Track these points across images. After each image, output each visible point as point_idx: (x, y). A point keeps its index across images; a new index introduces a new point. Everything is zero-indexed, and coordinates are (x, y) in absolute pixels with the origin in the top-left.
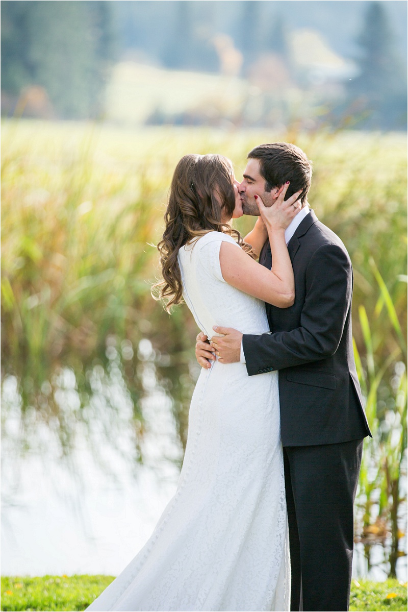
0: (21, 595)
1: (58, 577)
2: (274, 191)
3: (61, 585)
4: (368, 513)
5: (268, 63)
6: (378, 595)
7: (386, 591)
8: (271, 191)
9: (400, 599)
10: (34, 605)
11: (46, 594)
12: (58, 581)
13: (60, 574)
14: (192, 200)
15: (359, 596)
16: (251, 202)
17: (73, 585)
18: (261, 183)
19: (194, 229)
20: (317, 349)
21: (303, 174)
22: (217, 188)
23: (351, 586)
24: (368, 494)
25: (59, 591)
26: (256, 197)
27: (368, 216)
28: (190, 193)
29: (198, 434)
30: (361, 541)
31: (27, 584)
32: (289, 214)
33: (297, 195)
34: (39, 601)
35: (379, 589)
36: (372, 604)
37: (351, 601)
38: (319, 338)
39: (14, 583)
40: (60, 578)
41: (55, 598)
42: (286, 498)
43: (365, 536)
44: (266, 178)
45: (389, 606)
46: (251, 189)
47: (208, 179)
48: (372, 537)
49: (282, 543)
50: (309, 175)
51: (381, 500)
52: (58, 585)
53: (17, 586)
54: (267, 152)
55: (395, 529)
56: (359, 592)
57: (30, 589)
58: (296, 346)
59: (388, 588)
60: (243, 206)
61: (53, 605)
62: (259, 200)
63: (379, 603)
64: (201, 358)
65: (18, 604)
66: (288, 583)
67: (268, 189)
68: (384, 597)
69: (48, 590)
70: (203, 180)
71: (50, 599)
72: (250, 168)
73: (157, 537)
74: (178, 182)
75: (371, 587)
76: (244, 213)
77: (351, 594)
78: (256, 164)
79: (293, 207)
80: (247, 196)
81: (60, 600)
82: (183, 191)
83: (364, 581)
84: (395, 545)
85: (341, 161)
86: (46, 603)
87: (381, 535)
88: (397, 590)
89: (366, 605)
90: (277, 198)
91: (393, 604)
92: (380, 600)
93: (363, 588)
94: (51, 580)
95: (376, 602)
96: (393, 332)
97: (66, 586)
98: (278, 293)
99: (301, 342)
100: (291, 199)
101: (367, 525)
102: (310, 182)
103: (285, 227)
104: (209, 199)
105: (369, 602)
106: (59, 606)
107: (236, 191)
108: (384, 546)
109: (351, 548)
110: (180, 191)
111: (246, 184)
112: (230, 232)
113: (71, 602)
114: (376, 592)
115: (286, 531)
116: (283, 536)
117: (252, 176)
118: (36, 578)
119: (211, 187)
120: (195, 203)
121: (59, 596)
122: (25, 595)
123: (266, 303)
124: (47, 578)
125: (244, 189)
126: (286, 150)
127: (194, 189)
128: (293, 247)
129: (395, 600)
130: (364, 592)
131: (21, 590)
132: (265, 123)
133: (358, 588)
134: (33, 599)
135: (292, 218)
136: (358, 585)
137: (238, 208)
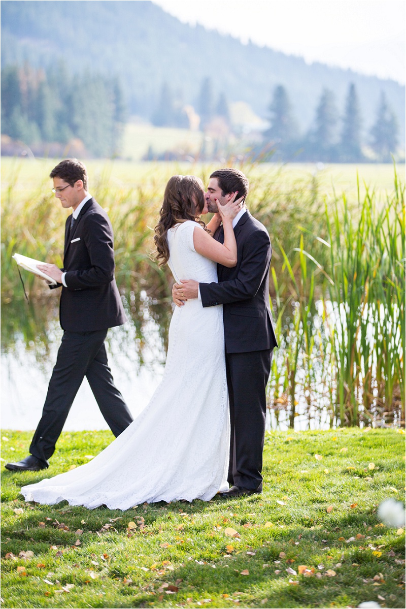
0: (69, 442)
1: (91, 432)
2: (227, 196)
3: (93, 436)
4: (277, 391)
5: (217, 122)
6: (282, 439)
7: (286, 436)
8: (226, 196)
9: (294, 441)
10: (77, 447)
11: (84, 441)
12: (91, 434)
13: (92, 429)
14: (178, 201)
15: (271, 440)
16: (213, 204)
17: (100, 436)
18: (219, 192)
19: (178, 218)
20: (244, 292)
21: (244, 186)
22: (194, 195)
23: (265, 434)
24: (277, 380)
25: (92, 439)
26: (216, 200)
27: (275, 212)
28: (178, 197)
29: (174, 345)
30: (273, 408)
31: (73, 436)
32: (236, 210)
33: (241, 199)
34: (80, 445)
35: (283, 435)
36: (278, 444)
37: (265, 443)
38: (246, 285)
39: (65, 435)
40: (93, 432)
41: (89, 444)
42: (227, 383)
43: (275, 404)
44: (222, 189)
45: (288, 445)
46: (213, 196)
47: (188, 189)
48: (279, 405)
49: (225, 410)
50: (247, 187)
51: (285, 383)
52: (91, 436)
53: (67, 437)
54: (221, 173)
55: (293, 399)
56: (270, 437)
57: (75, 439)
58: (232, 289)
59: (288, 434)
60: (209, 207)
61: (88, 448)
62: (217, 201)
63: (282, 443)
64: (177, 300)
65: (67, 447)
66: (228, 433)
67: (224, 195)
68: (285, 440)
69: (85, 439)
70: (185, 189)
71: (86, 444)
72: (212, 183)
73: (150, 407)
74: (170, 191)
75: (278, 434)
76: (209, 211)
77: (265, 438)
78: (215, 181)
79: (238, 206)
80: (211, 200)
81: (92, 445)
82: (173, 196)
83: (274, 430)
84: (293, 410)
85: (259, 180)
86: (84, 447)
87: (285, 403)
88: (293, 435)
89: (275, 444)
90: (229, 200)
91: (290, 443)
92: (283, 442)
93: (273, 435)
94: (87, 434)
95: (281, 443)
96: (292, 283)
97: (96, 436)
98: (228, 258)
99: (235, 287)
100: (237, 201)
101: (277, 397)
102: (248, 192)
103: (233, 218)
104: (189, 201)
105: (276, 443)
106: (92, 448)
107: (205, 198)
108: (286, 410)
109: (265, 412)
110: (171, 196)
111: (210, 194)
112: (199, 222)
113: (99, 446)
114: (280, 437)
115: (227, 403)
116: (225, 406)
117: (213, 188)
118: (78, 432)
119: (190, 194)
120: (180, 204)
121: (92, 442)
122: (71, 442)
123: (218, 263)
124: (84, 432)
125: (208, 197)
126: (233, 172)
127: (180, 194)
128: (237, 231)
129: (291, 441)
130: (273, 437)
131: (69, 439)
132: (216, 158)
133: (270, 435)
134: (76, 444)
135: (237, 213)
136: (270, 433)
137: (205, 209)
